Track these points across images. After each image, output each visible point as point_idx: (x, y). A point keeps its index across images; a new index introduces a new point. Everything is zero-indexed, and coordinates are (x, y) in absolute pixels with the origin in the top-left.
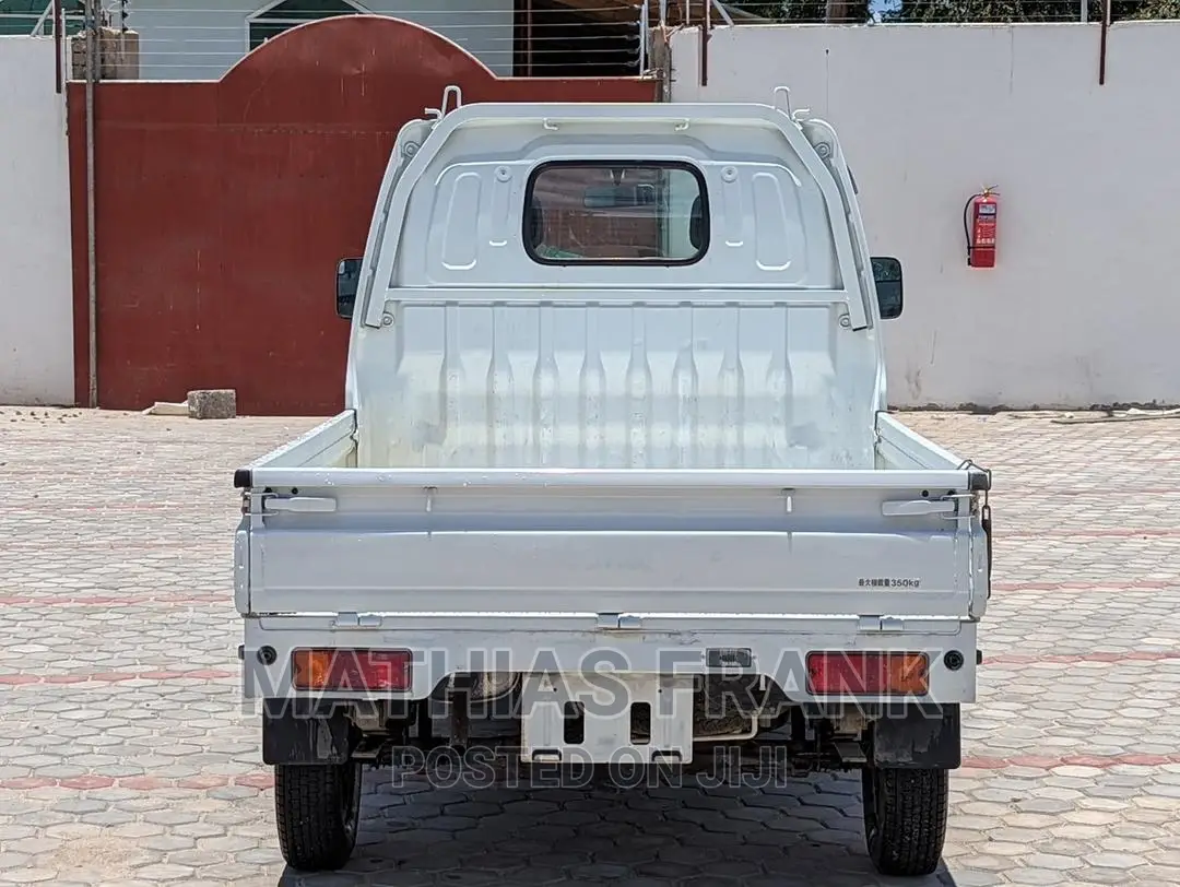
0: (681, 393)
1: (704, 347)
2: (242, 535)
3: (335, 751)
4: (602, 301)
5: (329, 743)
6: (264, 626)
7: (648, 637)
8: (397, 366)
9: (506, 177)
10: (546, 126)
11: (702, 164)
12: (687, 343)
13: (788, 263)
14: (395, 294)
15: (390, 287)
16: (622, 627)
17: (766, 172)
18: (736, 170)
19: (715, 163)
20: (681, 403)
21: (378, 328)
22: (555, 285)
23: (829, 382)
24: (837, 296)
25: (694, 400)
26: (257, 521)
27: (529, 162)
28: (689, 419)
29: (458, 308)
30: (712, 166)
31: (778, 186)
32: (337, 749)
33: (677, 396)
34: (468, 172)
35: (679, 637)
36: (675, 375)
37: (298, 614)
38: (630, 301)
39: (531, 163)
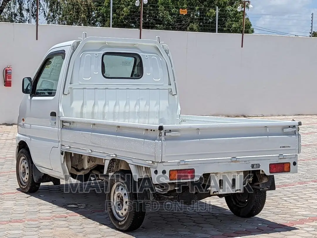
0: (136, 111)
1: (142, 99)
2: (160, 142)
3: (154, 198)
4: (120, 88)
5: (152, 196)
6: (164, 165)
7: (241, 162)
8: (71, 105)
9: (97, 56)
10: (107, 43)
11: (140, 54)
12: (138, 98)
13: (160, 79)
14: (71, 86)
15: (70, 84)
16: (237, 160)
17: (154, 56)
18: (148, 56)
19: (143, 54)
20: (136, 113)
21: (67, 95)
22: (105, 84)
23: (168, 108)
24: (169, 87)
25: (138, 113)
26: (163, 138)
27: (102, 52)
28: (138, 117)
29: (86, 90)
30: (143, 55)
31: (157, 60)
32: (154, 197)
33: (135, 112)
34: (88, 54)
35: (246, 162)
36: (135, 106)
37: (168, 161)
38: (125, 88)
39: (103, 52)
